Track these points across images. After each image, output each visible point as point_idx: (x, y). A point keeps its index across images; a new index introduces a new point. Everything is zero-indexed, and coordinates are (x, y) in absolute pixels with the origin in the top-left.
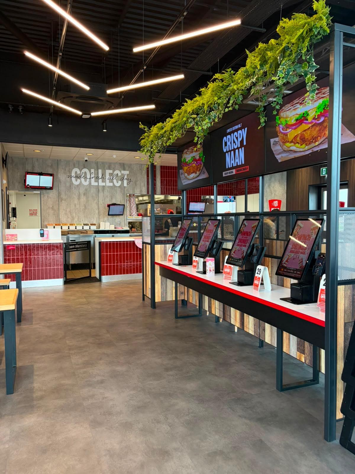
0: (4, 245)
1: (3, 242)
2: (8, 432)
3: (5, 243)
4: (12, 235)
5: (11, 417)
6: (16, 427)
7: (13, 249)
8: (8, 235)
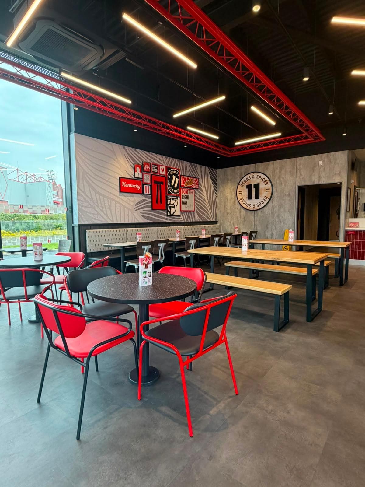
0: (346, 230)
1: (345, 228)
2: (295, 340)
3: (347, 229)
4: (355, 223)
5: (301, 333)
6: (301, 339)
7: (353, 235)
8: (351, 223)
